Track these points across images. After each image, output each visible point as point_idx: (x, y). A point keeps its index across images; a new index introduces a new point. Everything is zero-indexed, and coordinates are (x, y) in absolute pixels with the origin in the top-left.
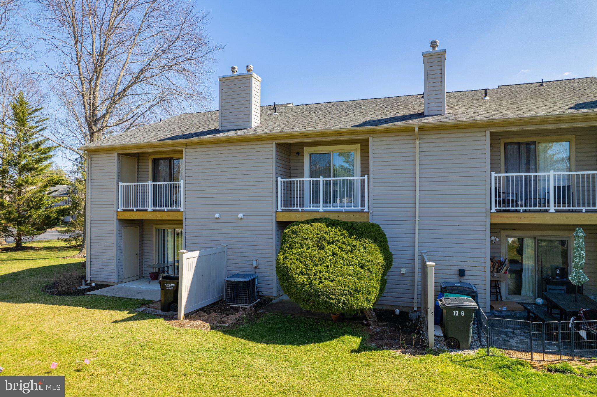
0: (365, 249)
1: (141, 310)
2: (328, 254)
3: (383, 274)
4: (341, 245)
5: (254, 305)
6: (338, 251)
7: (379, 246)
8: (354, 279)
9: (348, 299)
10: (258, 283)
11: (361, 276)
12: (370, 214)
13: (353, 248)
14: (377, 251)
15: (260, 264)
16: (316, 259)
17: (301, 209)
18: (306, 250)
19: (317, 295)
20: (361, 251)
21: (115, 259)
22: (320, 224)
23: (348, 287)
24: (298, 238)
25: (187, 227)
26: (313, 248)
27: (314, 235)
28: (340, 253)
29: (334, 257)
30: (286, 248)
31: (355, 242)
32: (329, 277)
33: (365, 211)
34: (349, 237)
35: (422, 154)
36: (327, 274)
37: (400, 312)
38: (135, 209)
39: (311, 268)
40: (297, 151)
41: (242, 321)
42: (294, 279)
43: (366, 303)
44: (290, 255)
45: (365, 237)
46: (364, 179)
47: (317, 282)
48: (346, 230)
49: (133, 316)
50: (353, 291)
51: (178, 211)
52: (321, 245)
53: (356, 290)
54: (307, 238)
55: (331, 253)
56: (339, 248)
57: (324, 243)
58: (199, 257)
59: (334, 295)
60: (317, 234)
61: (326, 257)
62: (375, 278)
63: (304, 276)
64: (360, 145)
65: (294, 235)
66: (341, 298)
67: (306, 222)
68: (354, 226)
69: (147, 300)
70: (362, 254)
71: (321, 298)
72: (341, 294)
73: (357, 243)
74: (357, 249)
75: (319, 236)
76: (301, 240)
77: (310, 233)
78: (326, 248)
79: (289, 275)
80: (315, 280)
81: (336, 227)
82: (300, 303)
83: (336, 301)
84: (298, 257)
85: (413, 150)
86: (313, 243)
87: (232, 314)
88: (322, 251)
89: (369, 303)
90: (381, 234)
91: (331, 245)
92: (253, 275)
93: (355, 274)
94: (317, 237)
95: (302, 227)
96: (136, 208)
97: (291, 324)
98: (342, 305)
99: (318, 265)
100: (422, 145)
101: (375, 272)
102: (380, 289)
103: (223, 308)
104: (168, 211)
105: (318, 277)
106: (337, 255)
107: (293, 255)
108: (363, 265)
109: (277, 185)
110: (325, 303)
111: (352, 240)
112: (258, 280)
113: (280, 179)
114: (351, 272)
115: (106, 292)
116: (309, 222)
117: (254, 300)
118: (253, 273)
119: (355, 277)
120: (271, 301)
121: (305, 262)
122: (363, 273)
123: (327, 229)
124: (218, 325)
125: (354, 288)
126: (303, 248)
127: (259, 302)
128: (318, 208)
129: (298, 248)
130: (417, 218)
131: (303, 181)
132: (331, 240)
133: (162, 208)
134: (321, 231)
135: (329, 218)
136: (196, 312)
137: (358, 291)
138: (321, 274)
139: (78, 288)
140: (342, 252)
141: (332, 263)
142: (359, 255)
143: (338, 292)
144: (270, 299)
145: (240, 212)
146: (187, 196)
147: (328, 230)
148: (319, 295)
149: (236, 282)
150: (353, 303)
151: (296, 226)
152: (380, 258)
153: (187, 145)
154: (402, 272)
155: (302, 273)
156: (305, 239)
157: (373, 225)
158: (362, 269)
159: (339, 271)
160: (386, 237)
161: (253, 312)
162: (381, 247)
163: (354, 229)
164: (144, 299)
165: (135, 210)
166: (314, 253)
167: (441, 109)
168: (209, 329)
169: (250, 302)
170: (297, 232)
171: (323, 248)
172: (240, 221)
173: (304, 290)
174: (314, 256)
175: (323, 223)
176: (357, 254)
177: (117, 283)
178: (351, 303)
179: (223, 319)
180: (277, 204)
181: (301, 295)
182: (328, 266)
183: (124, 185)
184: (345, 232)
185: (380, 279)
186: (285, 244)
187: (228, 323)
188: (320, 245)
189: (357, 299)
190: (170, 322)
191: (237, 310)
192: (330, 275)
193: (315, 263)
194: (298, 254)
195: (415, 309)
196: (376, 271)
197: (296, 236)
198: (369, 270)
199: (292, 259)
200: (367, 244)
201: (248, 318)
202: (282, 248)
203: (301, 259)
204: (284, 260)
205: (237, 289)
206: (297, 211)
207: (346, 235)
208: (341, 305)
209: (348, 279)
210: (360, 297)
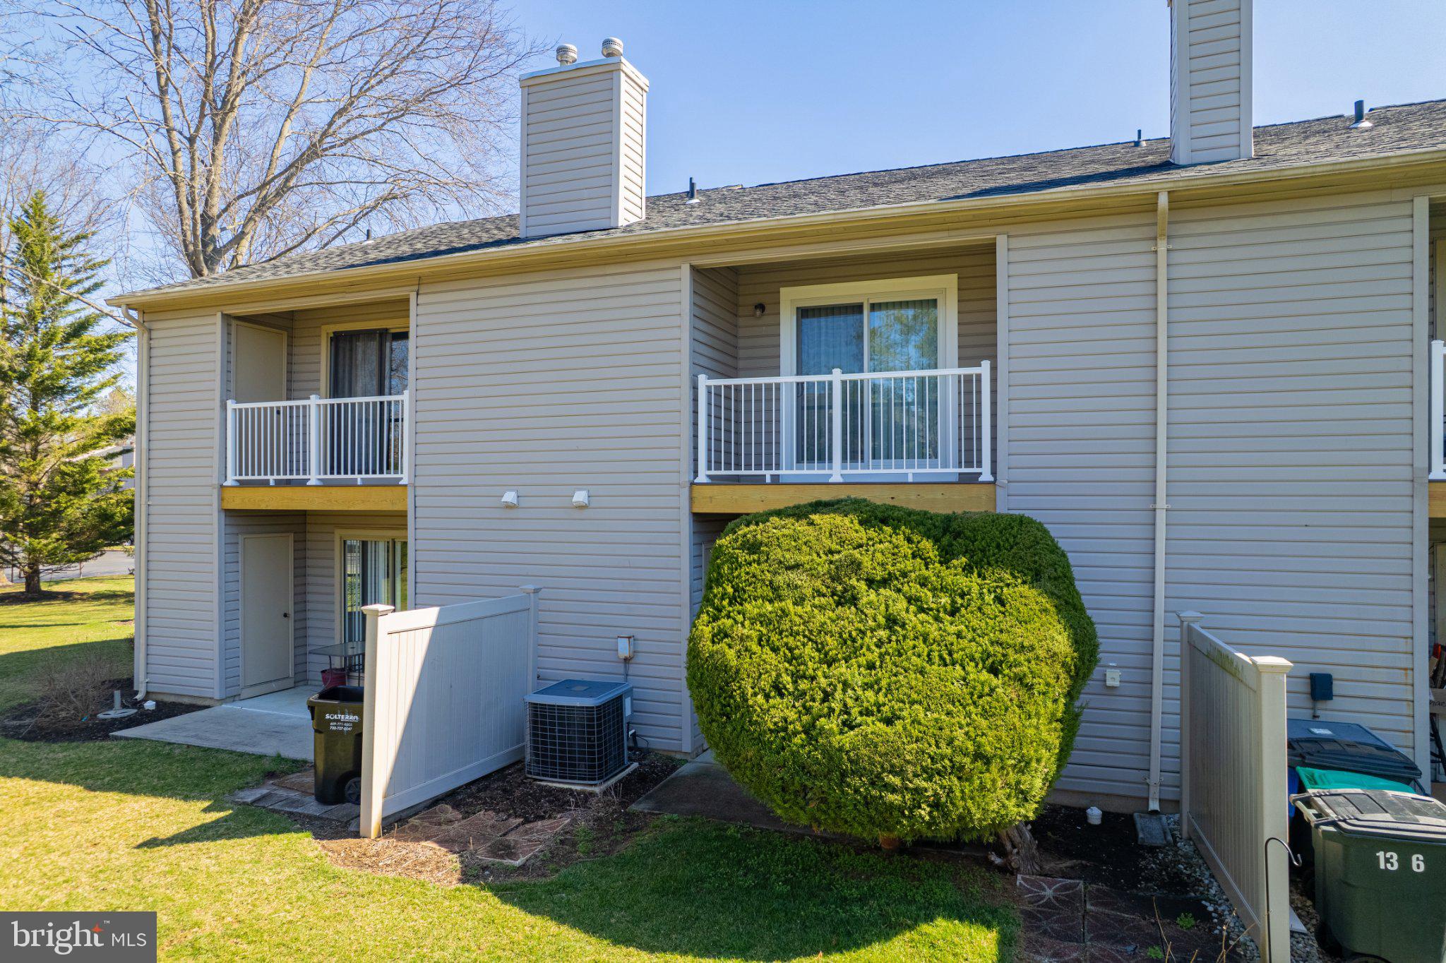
0: (1003, 605)
1: (250, 796)
2: (871, 623)
3: (1071, 695)
4: (915, 589)
5: (615, 786)
6: (907, 611)
7: (1051, 594)
8: (969, 715)
9: (951, 791)
10: (633, 711)
11: (994, 704)
12: (999, 490)
13: (959, 601)
14: (1045, 610)
15: (639, 649)
16: (828, 638)
17: (772, 476)
18: (791, 607)
19: (835, 776)
20: (987, 610)
21: (216, 627)
22: (838, 519)
23: (950, 742)
24: (765, 566)
25: (420, 534)
26: (817, 601)
27: (818, 555)
28: (913, 619)
29: (894, 632)
30: (723, 599)
31: (963, 581)
32: (879, 706)
33: (981, 479)
34: (941, 563)
35: (1178, 286)
36: (870, 694)
37: (1106, 815)
38: (272, 478)
39: (811, 672)
40: (758, 300)
41: (574, 844)
42: (749, 710)
43: (1014, 801)
44: (736, 622)
45: (1000, 563)
46: (979, 377)
47: (832, 724)
48: (928, 538)
49: (217, 822)
50: (967, 760)
51: (395, 484)
52: (845, 590)
53: (978, 756)
54: (797, 566)
55: (882, 620)
56: (910, 600)
57: (854, 582)
58: (438, 628)
59: (900, 772)
60: (831, 552)
61: (863, 633)
62: (1042, 711)
63: (788, 700)
64: (955, 276)
65: (750, 554)
66: (924, 784)
67: (790, 512)
68: (954, 525)
69: (286, 760)
70: (991, 622)
71: (849, 785)
72: (924, 770)
73: (972, 583)
74: (973, 605)
75: (837, 557)
76: (775, 573)
77: (804, 548)
78: (864, 600)
79: (732, 697)
80: (828, 716)
81: (896, 529)
82: (773, 801)
83: (908, 796)
84: (765, 631)
85: (1147, 274)
86: (818, 584)
87: (542, 818)
88: (850, 612)
89: (1026, 800)
90: (1052, 552)
91: (882, 591)
92: (617, 684)
93: (972, 694)
94: (831, 562)
95: (777, 529)
96: (276, 477)
97: (739, 862)
98: (930, 813)
99: (835, 660)
100: (1178, 257)
101: (1042, 688)
102: (1061, 750)
103: (517, 794)
104: (367, 484)
105: (837, 706)
106: (903, 626)
107: (747, 623)
108: (1001, 662)
109: (695, 400)
110: (867, 804)
111: (953, 571)
112: (632, 700)
113: (704, 381)
114: (957, 688)
115: (174, 729)
116: (799, 513)
117: (621, 765)
118: (620, 679)
119: (972, 708)
120: (674, 768)
121: (791, 650)
122: (1000, 690)
123: (863, 534)
124: (490, 860)
125: (970, 746)
126: (780, 598)
127: (635, 771)
128: (826, 472)
129: (763, 598)
130: (1162, 502)
131: (778, 386)
132: (879, 574)
133: (349, 476)
134: (842, 543)
135: (865, 500)
136: (429, 807)
137: (987, 761)
138: (850, 692)
139: (101, 716)
140: (922, 616)
141: (887, 653)
142: (983, 625)
143: (914, 765)
144: (672, 759)
145: (580, 486)
146: (421, 438)
147: (869, 539)
148: (844, 775)
149: (561, 708)
150: (970, 803)
151: (757, 524)
152: (1059, 638)
153: (421, 281)
154: (1109, 683)
155: (779, 689)
156: (789, 568)
157: (1022, 521)
158: (996, 675)
159: (913, 683)
160: (1069, 566)
161: (615, 811)
162: (1059, 597)
163: (957, 535)
164: (279, 756)
165: (272, 483)
166: (820, 618)
167: (1236, 142)
168: (457, 876)
169: (603, 777)
170: (761, 543)
171: (854, 600)
172: (577, 514)
173: (787, 753)
174: (822, 629)
175: (851, 516)
176: (975, 623)
177: (222, 701)
178: (962, 804)
179: (511, 837)
180: (696, 460)
181: (775, 770)
182: (871, 666)
183: (240, 410)
184: (927, 544)
185: (1059, 715)
186: (719, 584)
187: (524, 854)
188: (840, 588)
189: (982, 787)
190: (334, 844)
191: (560, 801)
192: (881, 698)
193: (826, 654)
194: (762, 619)
195: (1154, 805)
196: (1048, 684)
197: (756, 557)
198: (1020, 679)
199: (742, 640)
200: (1008, 585)
201: (594, 834)
202: (708, 601)
203: (774, 638)
204: (713, 642)
205: (563, 731)
206: (759, 480)
207: (931, 554)
208: (924, 812)
209: (949, 713)
210: (994, 781)
